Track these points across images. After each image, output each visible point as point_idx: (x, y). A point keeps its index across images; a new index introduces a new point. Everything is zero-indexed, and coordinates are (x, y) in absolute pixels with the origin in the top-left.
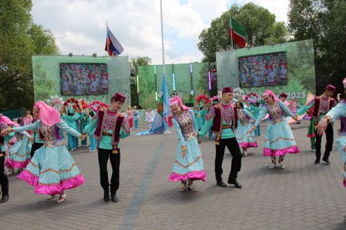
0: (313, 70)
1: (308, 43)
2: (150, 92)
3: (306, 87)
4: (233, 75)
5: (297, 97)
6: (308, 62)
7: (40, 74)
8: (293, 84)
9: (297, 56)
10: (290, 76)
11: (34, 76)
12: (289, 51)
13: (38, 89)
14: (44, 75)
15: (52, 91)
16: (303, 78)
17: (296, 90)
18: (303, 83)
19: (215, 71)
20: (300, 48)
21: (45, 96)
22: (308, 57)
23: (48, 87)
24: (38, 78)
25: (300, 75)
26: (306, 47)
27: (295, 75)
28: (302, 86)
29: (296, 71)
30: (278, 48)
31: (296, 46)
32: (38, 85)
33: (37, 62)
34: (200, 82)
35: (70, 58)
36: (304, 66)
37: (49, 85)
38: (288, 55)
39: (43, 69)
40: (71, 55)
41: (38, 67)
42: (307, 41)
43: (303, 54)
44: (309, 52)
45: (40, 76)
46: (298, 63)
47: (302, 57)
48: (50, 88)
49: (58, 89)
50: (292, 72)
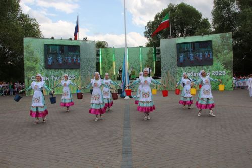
0: (231, 55)
1: (228, 35)
2: (110, 68)
3: (226, 67)
4: (173, 57)
5: (220, 74)
6: (228, 49)
7: (30, 52)
8: (217, 64)
9: (220, 45)
10: (214, 58)
11: (25, 54)
12: (214, 40)
13: (27, 63)
14: (32, 53)
15: (38, 65)
16: (224, 60)
17: (219, 69)
18: (224, 64)
19: (159, 54)
20: (223, 38)
21: (33, 69)
22: (228, 45)
23: (35, 62)
24: (28, 55)
25: (222, 58)
26: (227, 38)
27: (218, 58)
28: (223, 67)
29: (219, 55)
30: (206, 38)
31: (219, 37)
32: (28, 60)
33: (27, 43)
34: (147, 61)
35: (52, 40)
36: (225, 51)
37: (36, 61)
38: (213, 43)
39: (31, 48)
40: (53, 38)
41: (28, 46)
42: (227, 33)
43: (225, 42)
44: (229, 42)
45: (29, 53)
46: (220, 49)
47: (224, 45)
48: (37, 63)
49: (43, 64)
50: (216, 56)
